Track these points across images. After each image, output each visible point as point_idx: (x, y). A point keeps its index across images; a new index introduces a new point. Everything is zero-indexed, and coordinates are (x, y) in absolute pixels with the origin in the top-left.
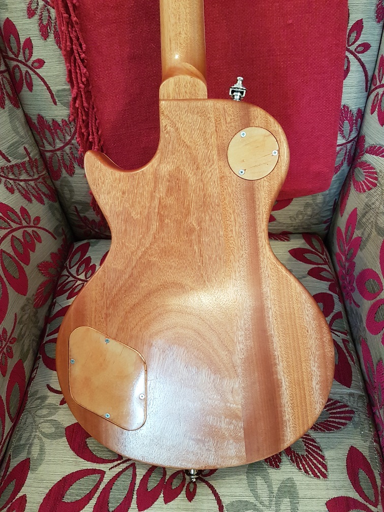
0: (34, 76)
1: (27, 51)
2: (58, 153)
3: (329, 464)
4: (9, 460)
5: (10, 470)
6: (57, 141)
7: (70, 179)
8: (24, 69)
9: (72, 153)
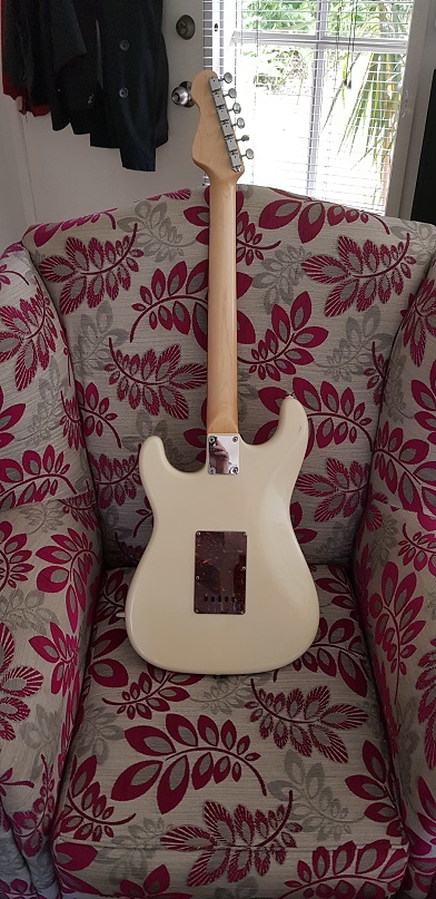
0: (105, 425)
1: (103, 407)
2: (113, 486)
3: (349, 752)
4: (76, 759)
5: (78, 766)
6: (115, 476)
7: (118, 508)
8: (97, 419)
9: (126, 486)
